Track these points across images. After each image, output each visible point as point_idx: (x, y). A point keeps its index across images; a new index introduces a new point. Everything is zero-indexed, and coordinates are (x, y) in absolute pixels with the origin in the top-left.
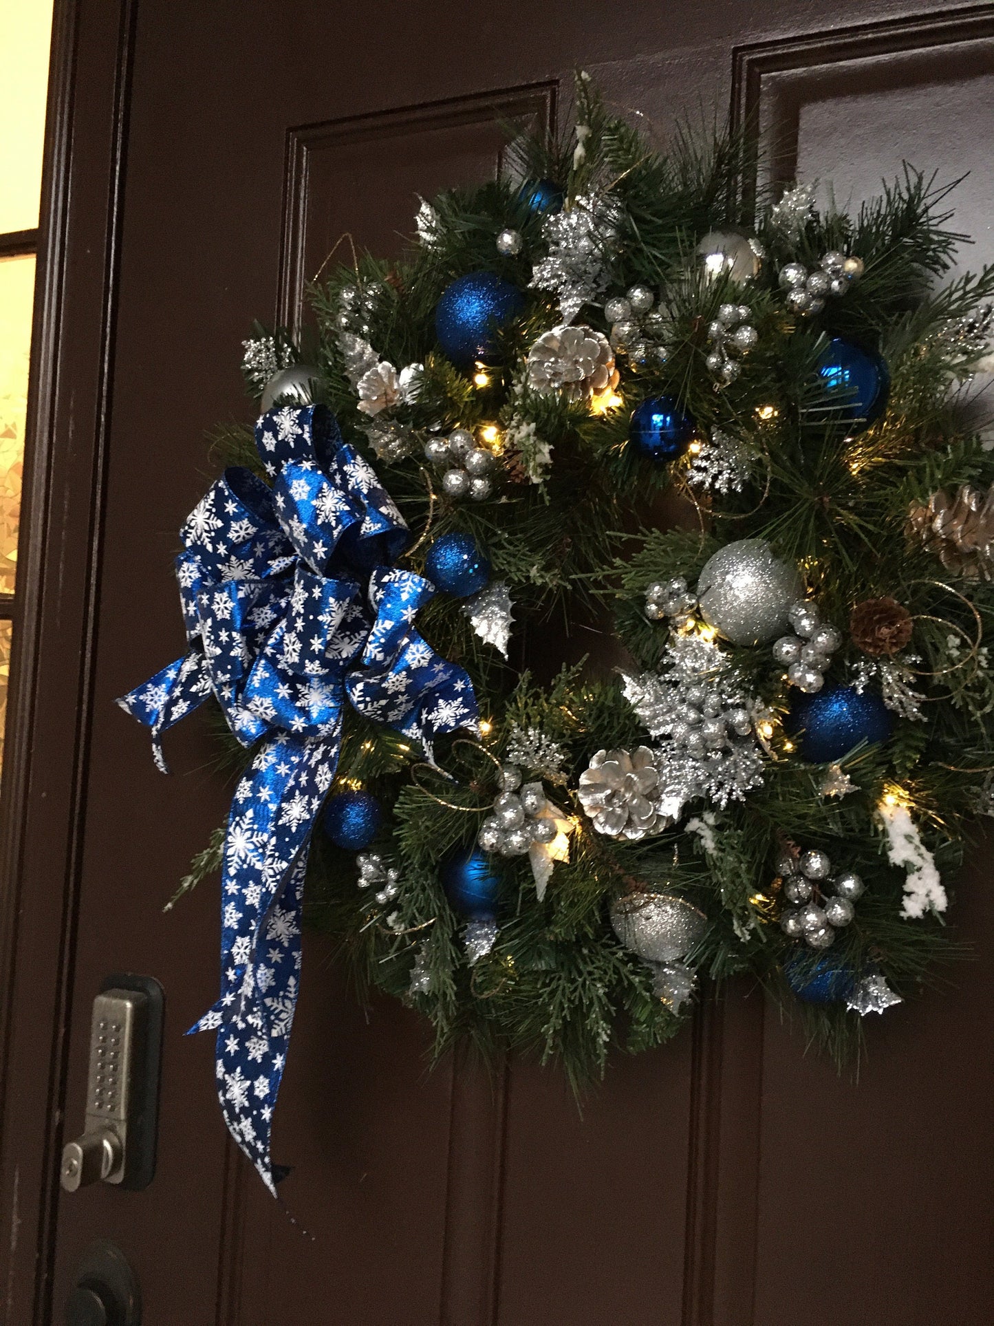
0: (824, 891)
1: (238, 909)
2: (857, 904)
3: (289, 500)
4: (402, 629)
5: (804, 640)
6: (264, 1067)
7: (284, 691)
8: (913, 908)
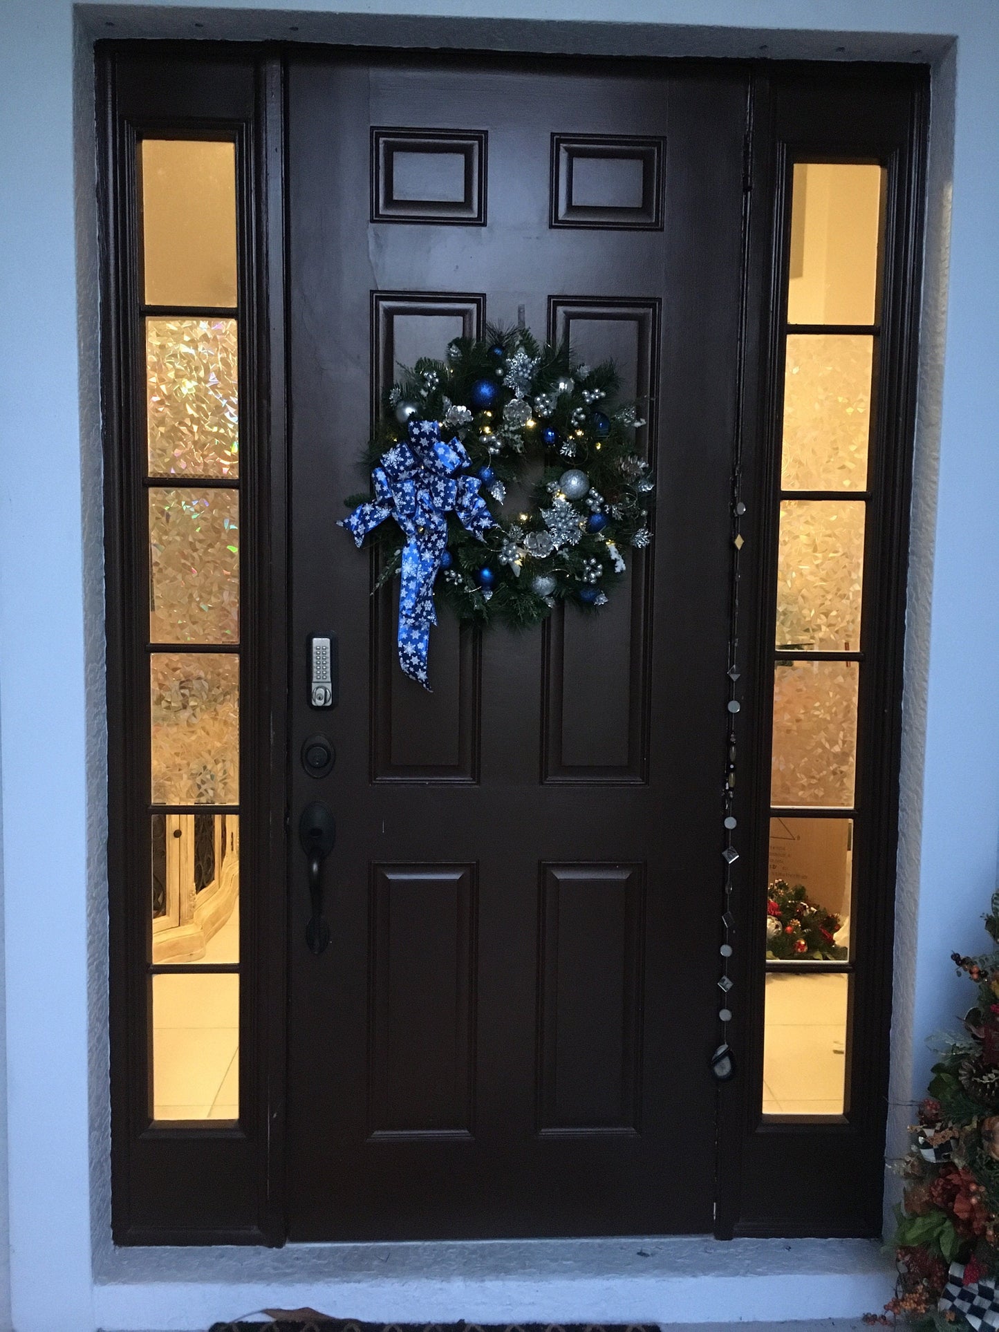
0: (594, 569)
1: (406, 590)
2: (603, 571)
3: (436, 454)
4: (475, 496)
5: (594, 499)
6: (421, 639)
7: (427, 516)
8: (618, 570)
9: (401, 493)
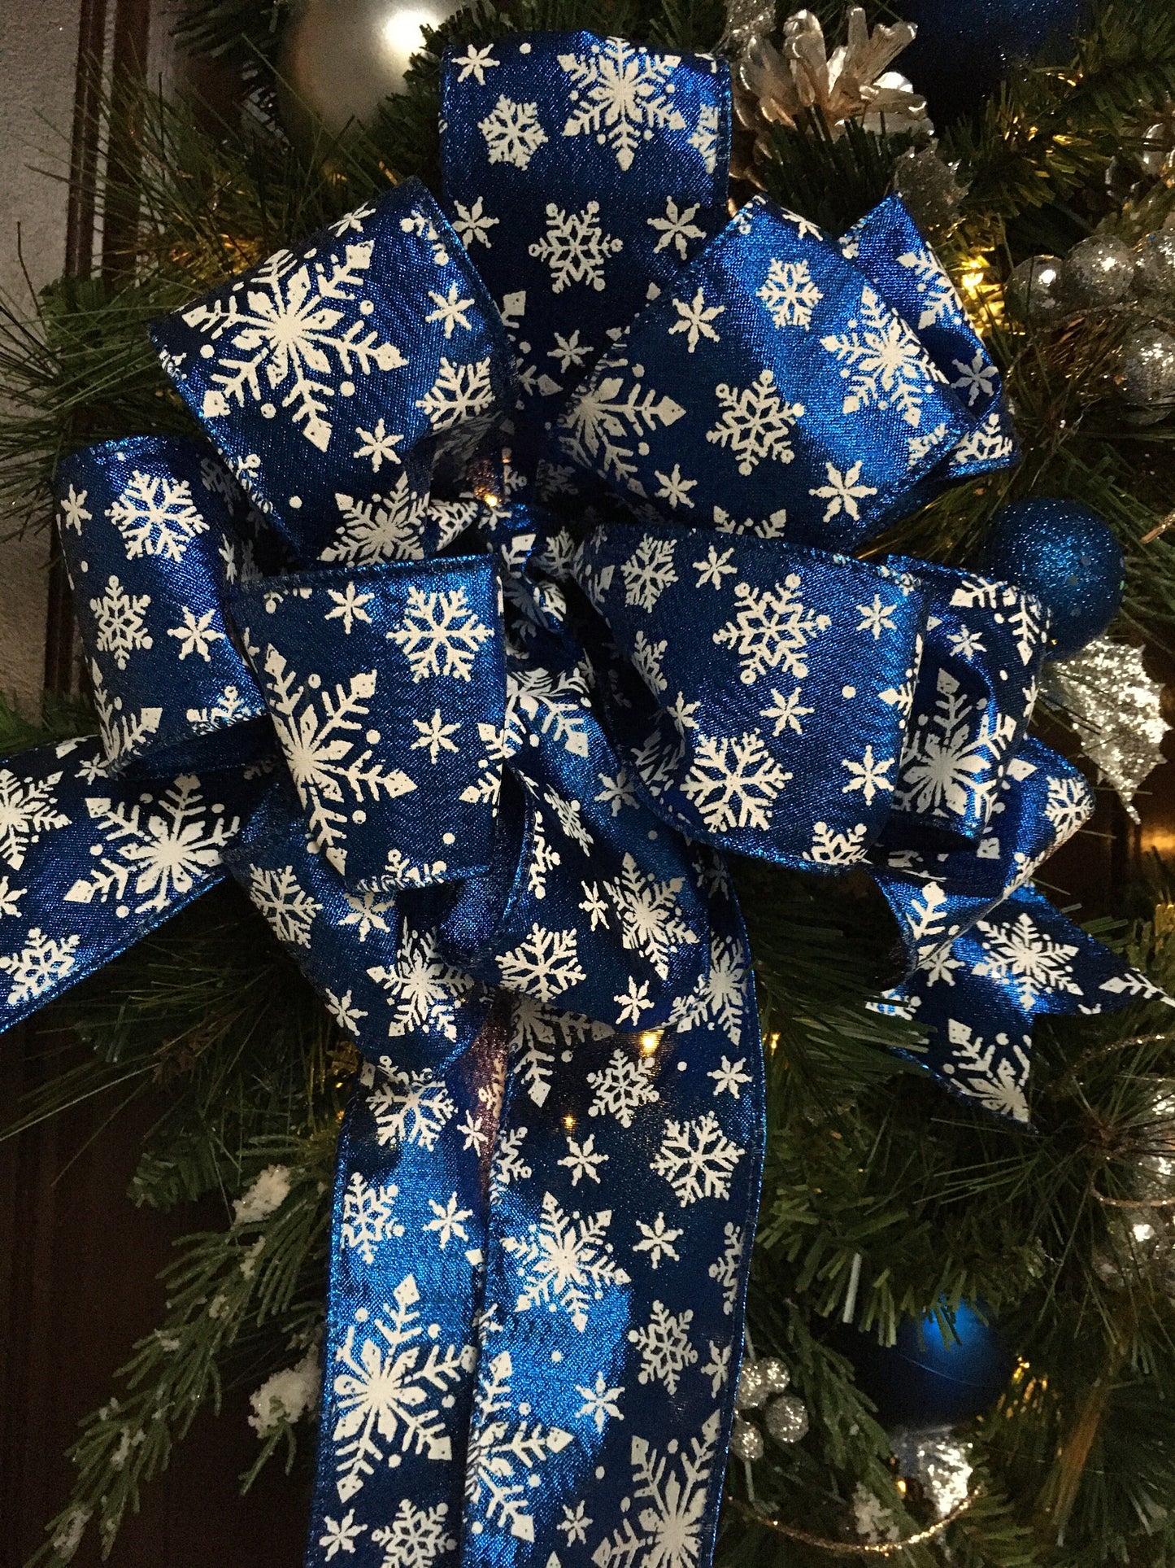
9: (364, 684)
